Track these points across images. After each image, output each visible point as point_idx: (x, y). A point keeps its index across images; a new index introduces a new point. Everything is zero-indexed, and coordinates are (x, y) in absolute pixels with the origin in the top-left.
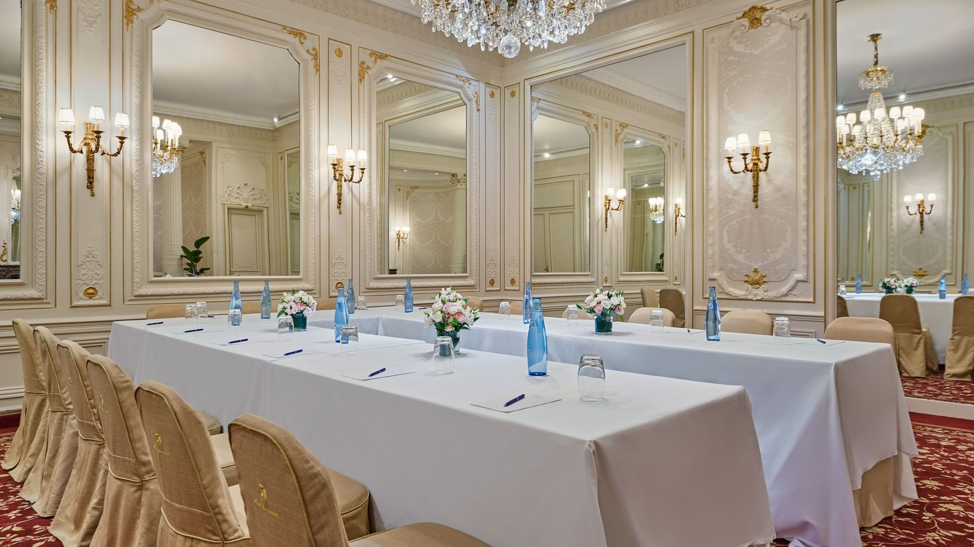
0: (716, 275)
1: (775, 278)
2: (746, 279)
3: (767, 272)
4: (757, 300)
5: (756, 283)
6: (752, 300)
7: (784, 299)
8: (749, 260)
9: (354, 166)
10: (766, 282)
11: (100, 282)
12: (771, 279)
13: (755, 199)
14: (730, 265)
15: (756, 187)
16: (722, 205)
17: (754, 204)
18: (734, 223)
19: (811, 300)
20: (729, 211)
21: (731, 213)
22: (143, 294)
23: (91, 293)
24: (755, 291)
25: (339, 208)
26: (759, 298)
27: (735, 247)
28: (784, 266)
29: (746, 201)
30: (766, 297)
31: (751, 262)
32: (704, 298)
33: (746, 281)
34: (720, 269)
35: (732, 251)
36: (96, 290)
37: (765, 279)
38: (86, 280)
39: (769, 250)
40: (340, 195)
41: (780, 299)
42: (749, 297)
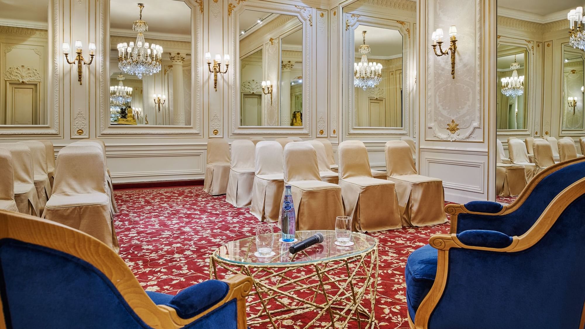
0: (432, 125)
1: (463, 126)
2: (448, 127)
3: (459, 122)
4: (453, 141)
5: (453, 130)
6: (450, 141)
7: (467, 140)
8: (449, 114)
9: (220, 64)
10: (458, 129)
11: (84, 127)
12: (461, 127)
13: (453, 74)
14: (440, 118)
15: (453, 64)
16: (436, 78)
17: (452, 76)
18: (442, 89)
19: (482, 141)
20: (439, 81)
21: (440, 83)
22: (105, 133)
23: (80, 132)
24: (452, 135)
25: (215, 87)
26: (454, 140)
27: (442, 105)
28: (468, 117)
29: (448, 74)
30: (458, 139)
31: (450, 115)
32: (426, 140)
33: (448, 129)
34: (435, 121)
35: (441, 108)
36: (82, 131)
37: (458, 127)
38: (78, 126)
39: (460, 107)
40: (216, 80)
41: (465, 141)
42: (449, 139)
